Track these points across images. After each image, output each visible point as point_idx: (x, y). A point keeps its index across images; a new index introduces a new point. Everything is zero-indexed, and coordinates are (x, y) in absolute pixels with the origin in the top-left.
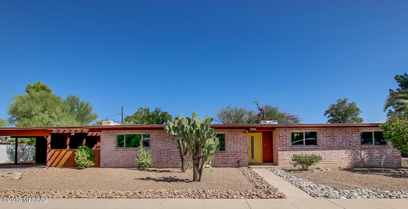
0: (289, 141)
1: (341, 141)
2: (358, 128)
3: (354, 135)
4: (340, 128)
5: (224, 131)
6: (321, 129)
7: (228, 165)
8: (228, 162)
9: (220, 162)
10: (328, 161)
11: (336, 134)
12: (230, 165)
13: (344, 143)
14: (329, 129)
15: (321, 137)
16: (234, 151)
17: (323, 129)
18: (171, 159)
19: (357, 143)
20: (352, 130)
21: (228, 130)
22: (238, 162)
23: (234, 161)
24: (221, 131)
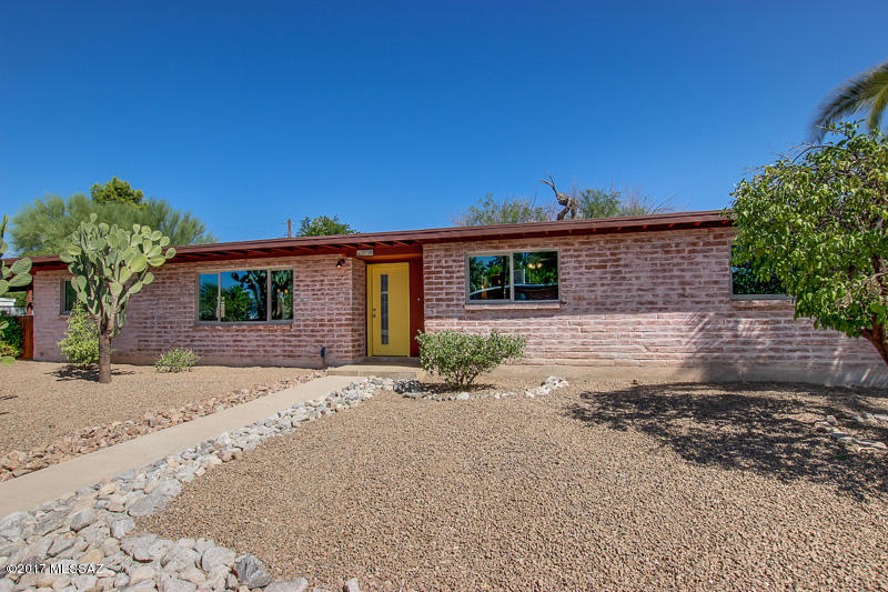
0: (459, 285)
1: (645, 281)
2: (718, 231)
3: (699, 258)
4: (643, 235)
5: (288, 263)
6: (571, 239)
7: (297, 361)
8: (298, 351)
9: (279, 351)
10: (597, 357)
11: (625, 258)
12: (302, 361)
13: (661, 290)
14: (601, 239)
15: (574, 271)
16: (315, 320)
17: (576, 241)
18: (167, 341)
19: (714, 289)
20: (692, 239)
21: (298, 258)
22: (323, 353)
23: (312, 350)
24: (280, 263)
